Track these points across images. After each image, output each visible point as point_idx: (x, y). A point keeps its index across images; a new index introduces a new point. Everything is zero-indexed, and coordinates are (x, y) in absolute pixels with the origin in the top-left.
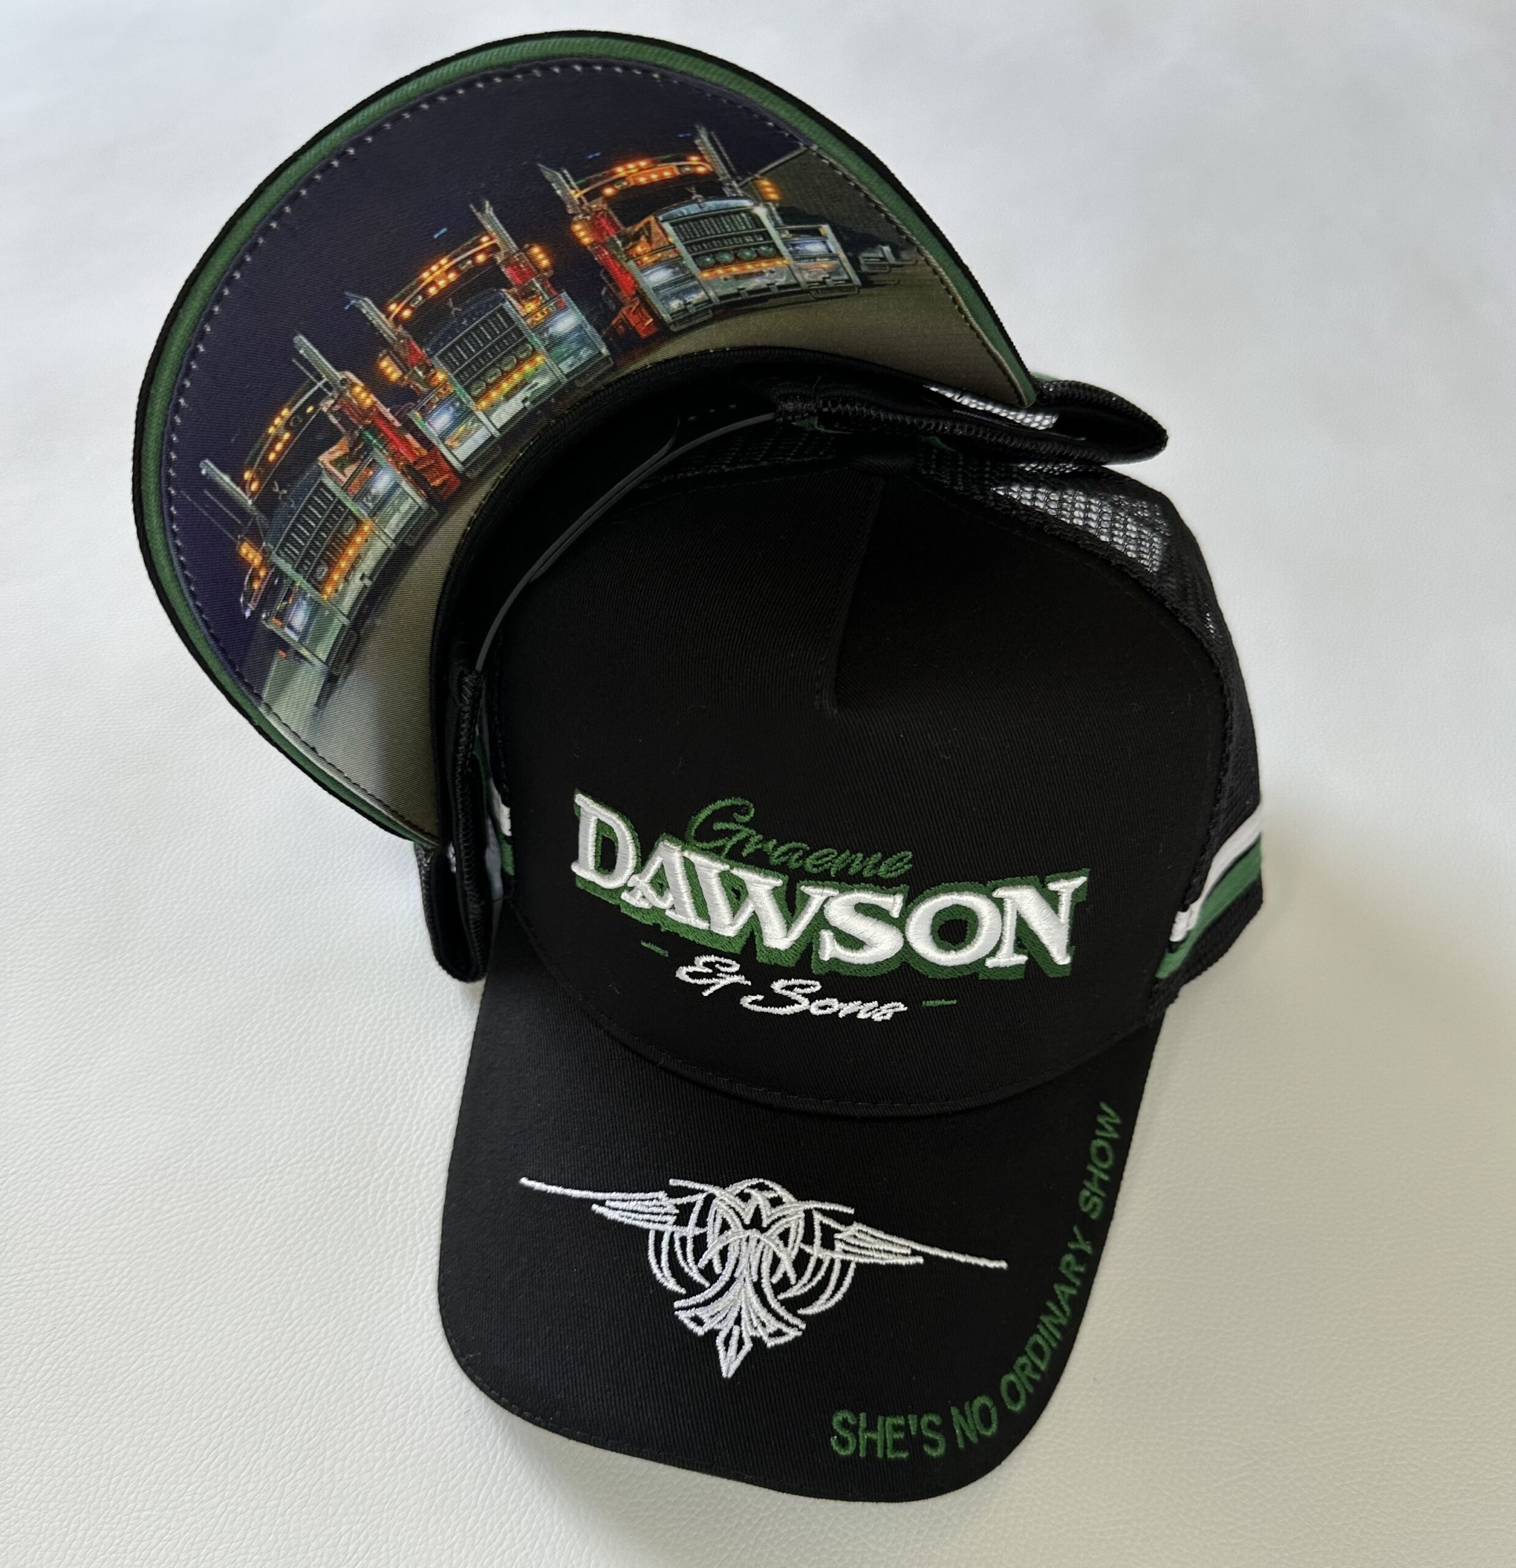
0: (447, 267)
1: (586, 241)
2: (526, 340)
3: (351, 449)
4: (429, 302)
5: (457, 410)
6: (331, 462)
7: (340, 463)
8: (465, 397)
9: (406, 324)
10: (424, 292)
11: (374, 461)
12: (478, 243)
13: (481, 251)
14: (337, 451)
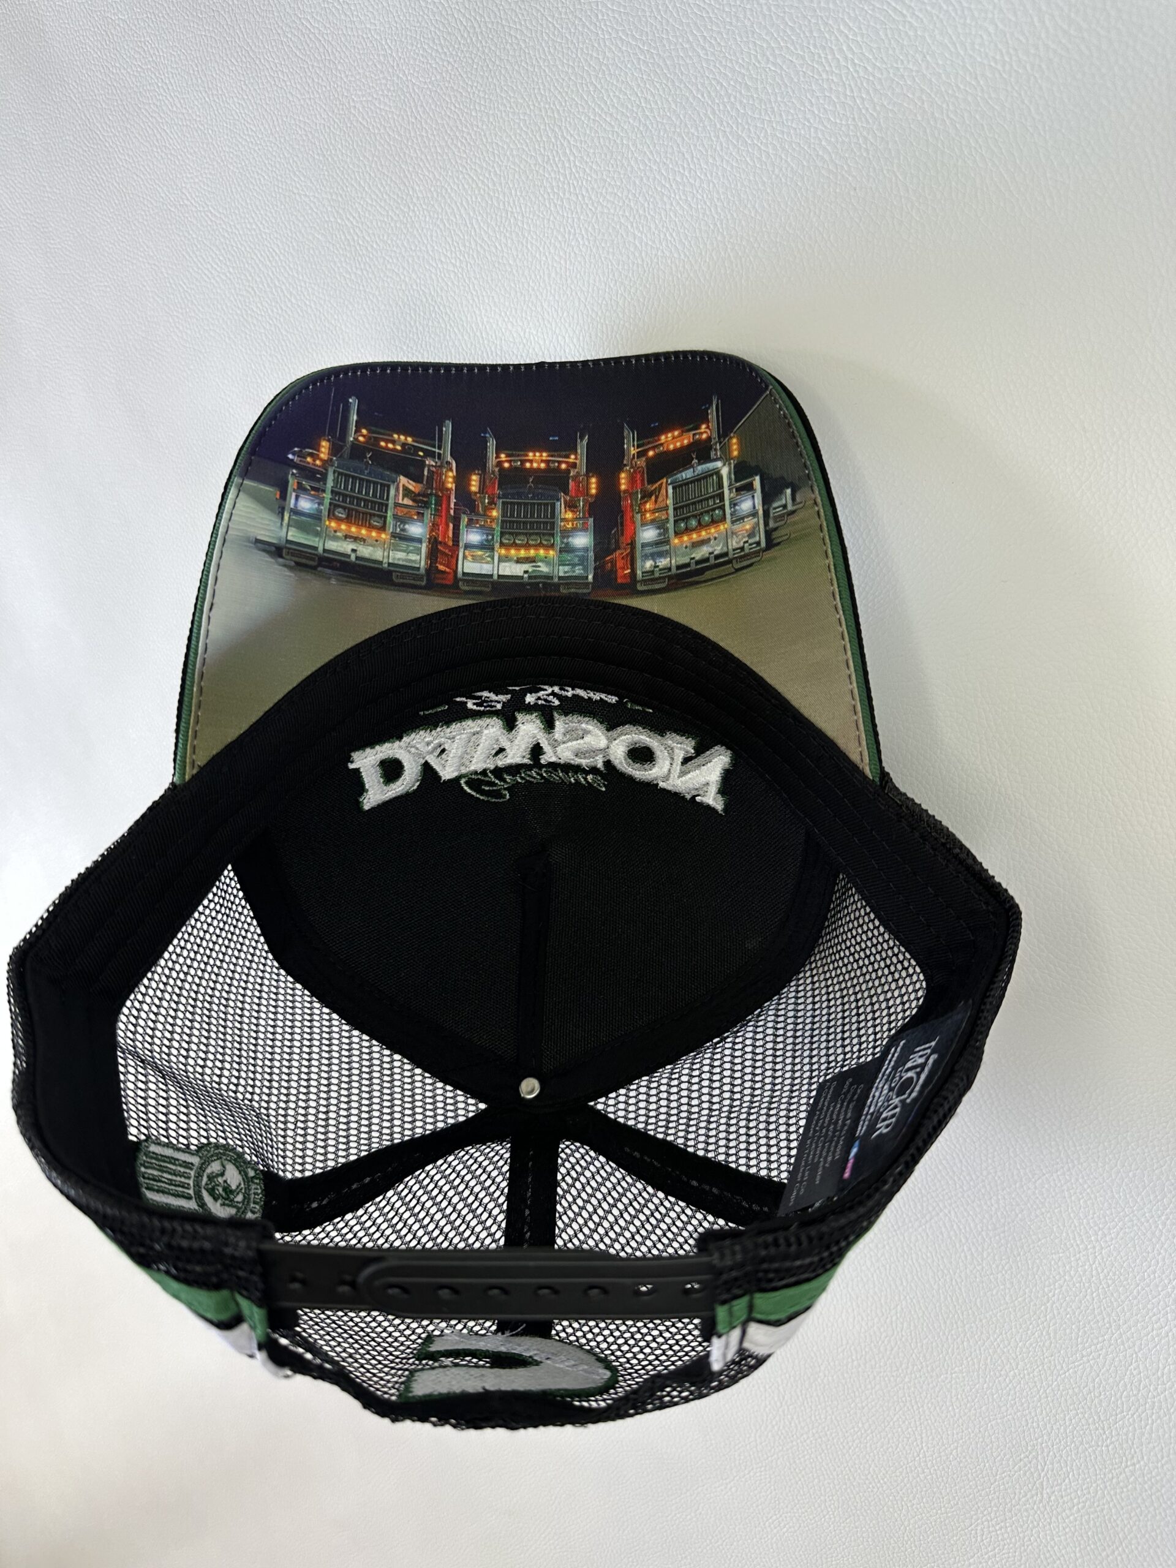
0: (544, 458)
1: (623, 487)
2: (553, 535)
3: (419, 495)
4: (522, 469)
5: (487, 540)
6: (404, 485)
7: (407, 492)
8: (497, 538)
9: (502, 469)
10: (523, 462)
11: (423, 514)
12: (568, 457)
13: (566, 463)
14: (412, 486)
